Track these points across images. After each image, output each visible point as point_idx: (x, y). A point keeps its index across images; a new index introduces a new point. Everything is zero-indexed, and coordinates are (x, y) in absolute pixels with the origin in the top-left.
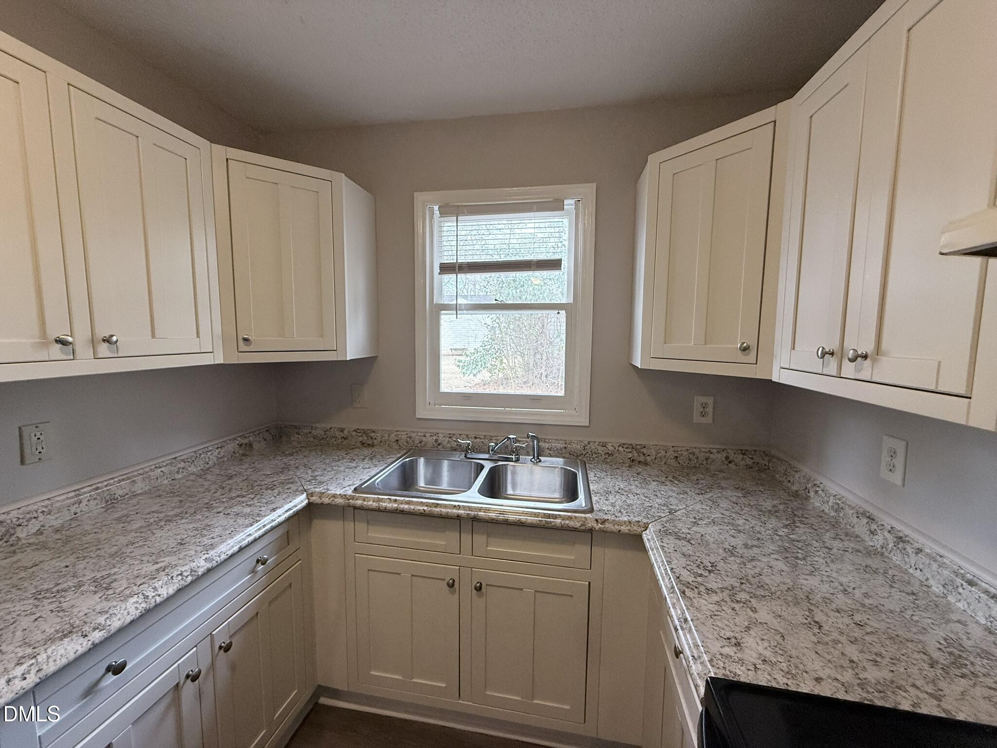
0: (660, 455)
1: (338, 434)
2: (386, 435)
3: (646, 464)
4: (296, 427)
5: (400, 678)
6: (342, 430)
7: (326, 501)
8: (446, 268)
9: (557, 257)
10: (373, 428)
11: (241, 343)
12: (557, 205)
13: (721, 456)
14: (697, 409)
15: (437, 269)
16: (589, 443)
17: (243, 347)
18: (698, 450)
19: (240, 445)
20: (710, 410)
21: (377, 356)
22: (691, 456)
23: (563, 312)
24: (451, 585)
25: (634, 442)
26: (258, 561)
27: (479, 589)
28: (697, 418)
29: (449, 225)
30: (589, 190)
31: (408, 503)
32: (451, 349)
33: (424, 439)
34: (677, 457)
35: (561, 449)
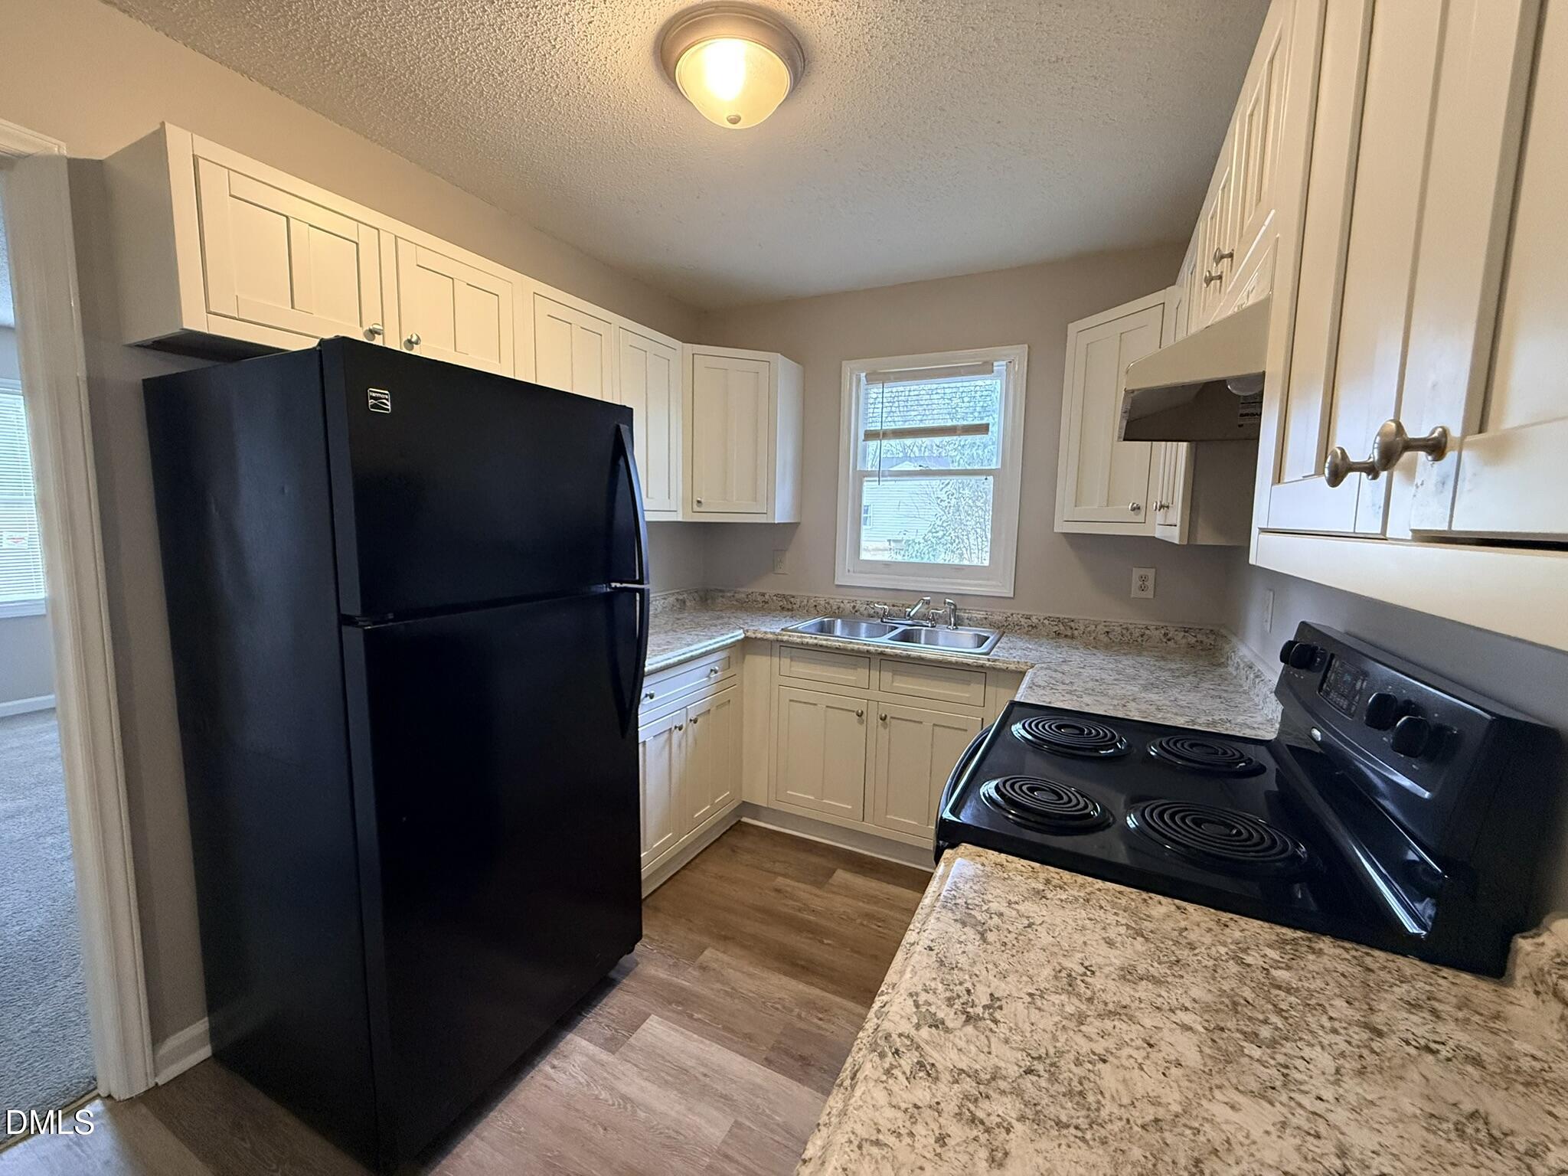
0: (1089, 629)
1: (759, 598)
2: (805, 601)
3: (1073, 637)
4: (721, 591)
5: (812, 798)
6: (763, 595)
7: (759, 636)
8: (870, 435)
9: (984, 422)
10: (793, 594)
11: (695, 506)
12: (986, 368)
13: (1159, 634)
14: (1136, 582)
15: (861, 436)
16: (1012, 615)
17: (696, 508)
18: (1133, 626)
19: (677, 600)
20: (1150, 583)
21: (799, 523)
22: (1124, 632)
23: (991, 478)
24: (860, 715)
25: (1062, 616)
26: (712, 670)
27: (883, 719)
28: (1135, 592)
29: (875, 391)
30: (1020, 352)
31: (826, 640)
32: (889, 541)
33: (842, 605)
34: (1108, 632)
35: (981, 619)
